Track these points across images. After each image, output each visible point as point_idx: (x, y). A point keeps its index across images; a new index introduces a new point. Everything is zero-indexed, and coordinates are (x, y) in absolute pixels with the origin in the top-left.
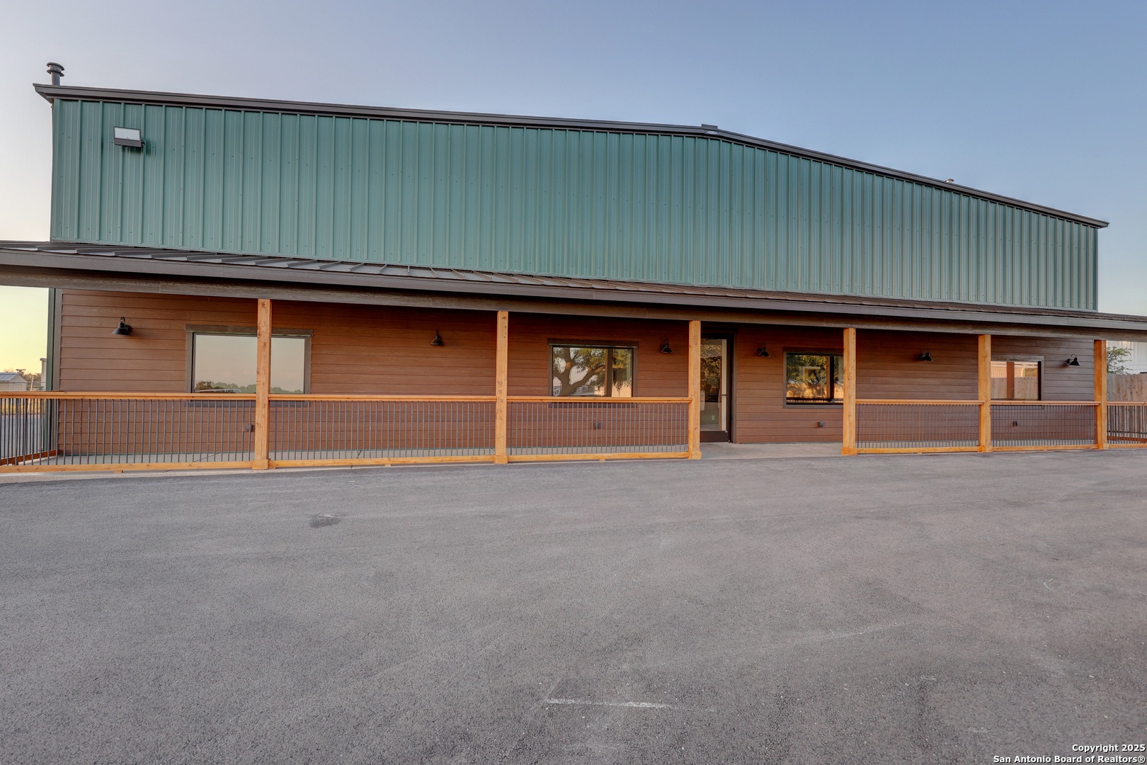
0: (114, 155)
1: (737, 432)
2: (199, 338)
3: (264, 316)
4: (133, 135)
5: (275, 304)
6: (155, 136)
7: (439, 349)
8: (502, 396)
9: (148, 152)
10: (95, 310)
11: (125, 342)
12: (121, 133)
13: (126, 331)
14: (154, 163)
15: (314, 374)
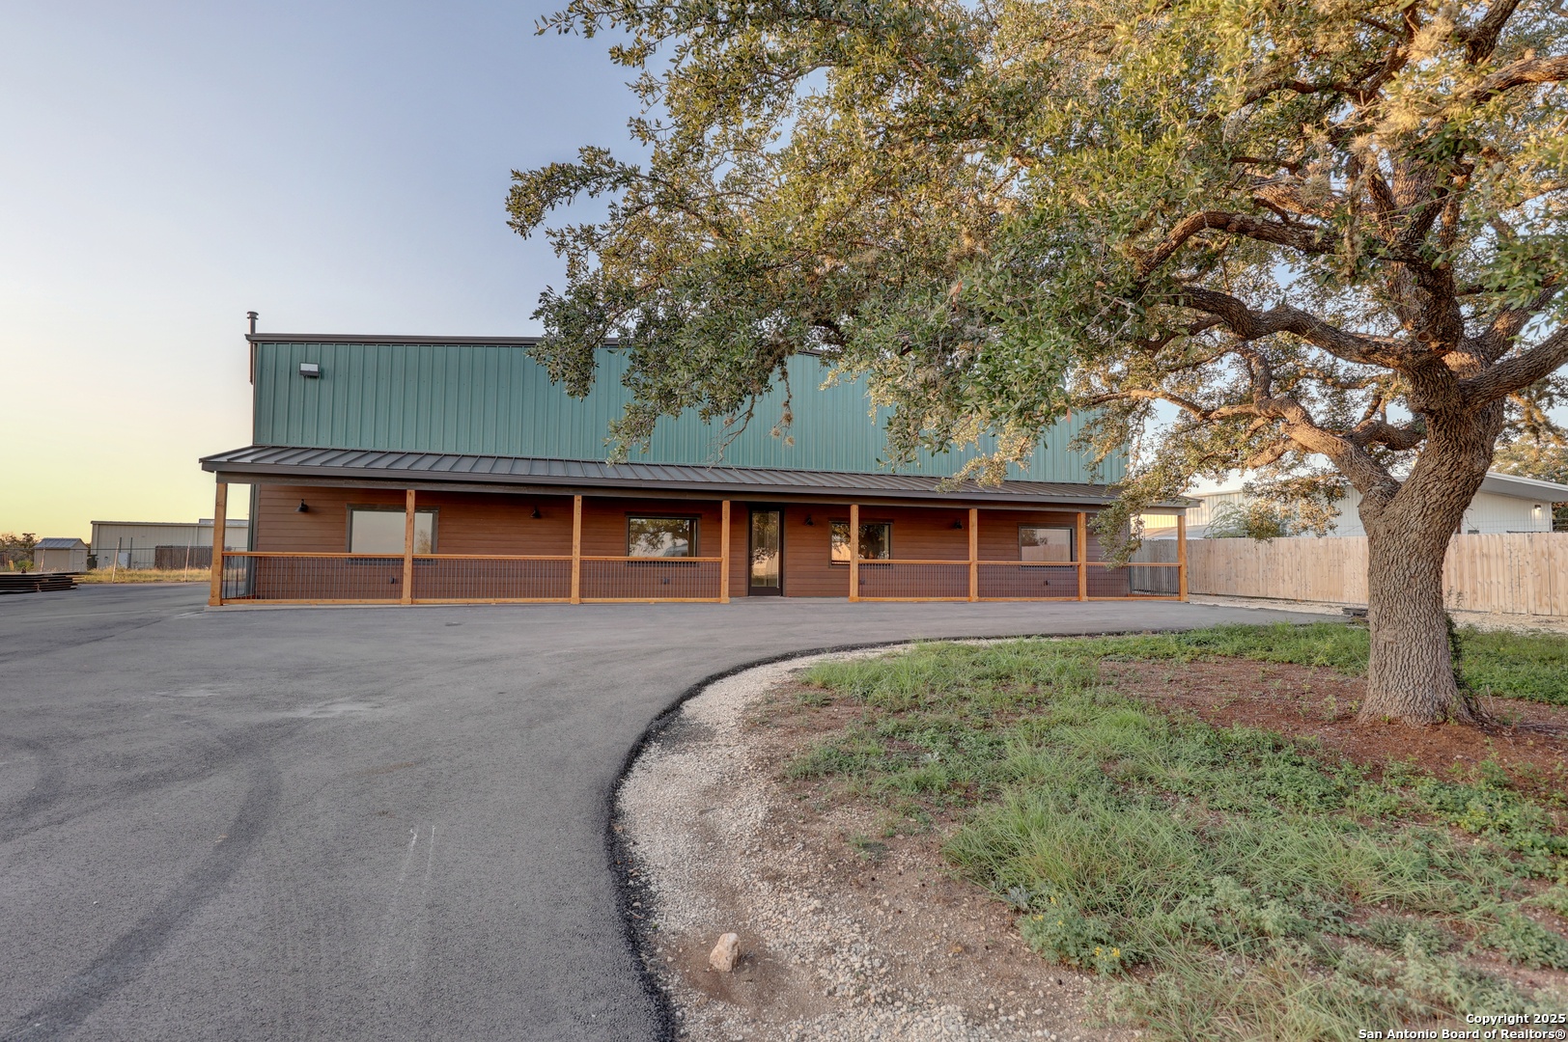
0: (299, 381)
1: (787, 588)
2: (355, 513)
3: (411, 501)
4: (314, 368)
5: (418, 493)
6: (328, 365)
7: (537, 521)
8: (576, 556)
9: (322, 377)
10: (282, 494)
11: (303, 517)
12: (305, 367)
13: (305, 509)
14: (326, 385)
15: (439, 540)
